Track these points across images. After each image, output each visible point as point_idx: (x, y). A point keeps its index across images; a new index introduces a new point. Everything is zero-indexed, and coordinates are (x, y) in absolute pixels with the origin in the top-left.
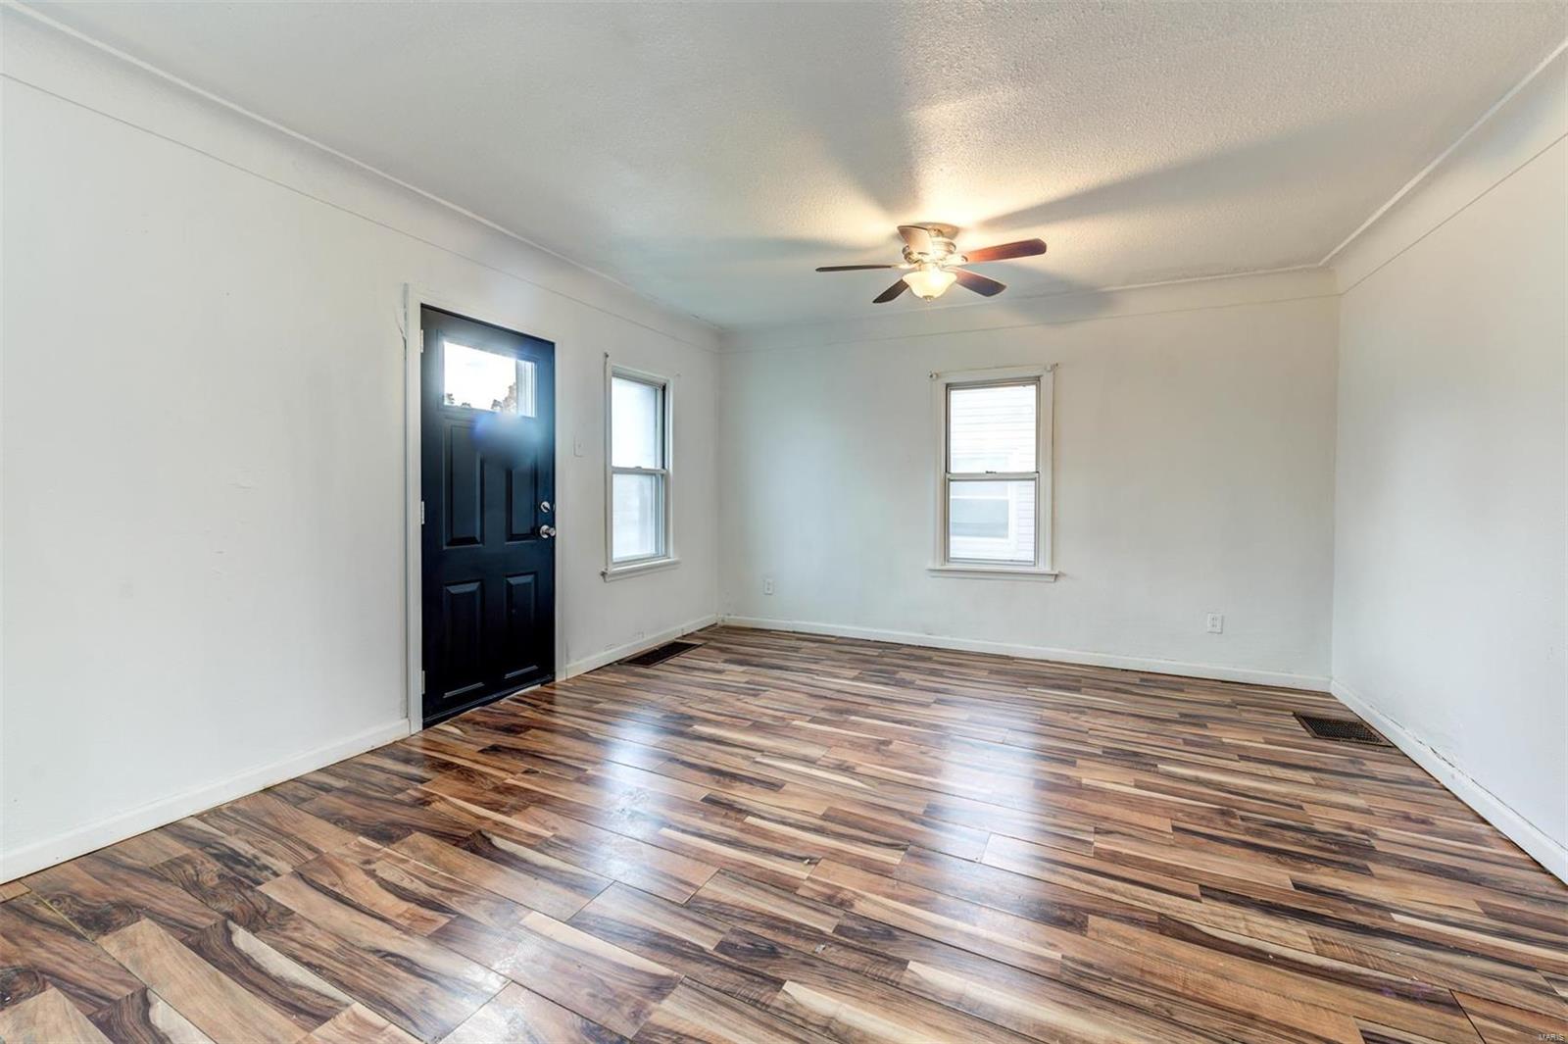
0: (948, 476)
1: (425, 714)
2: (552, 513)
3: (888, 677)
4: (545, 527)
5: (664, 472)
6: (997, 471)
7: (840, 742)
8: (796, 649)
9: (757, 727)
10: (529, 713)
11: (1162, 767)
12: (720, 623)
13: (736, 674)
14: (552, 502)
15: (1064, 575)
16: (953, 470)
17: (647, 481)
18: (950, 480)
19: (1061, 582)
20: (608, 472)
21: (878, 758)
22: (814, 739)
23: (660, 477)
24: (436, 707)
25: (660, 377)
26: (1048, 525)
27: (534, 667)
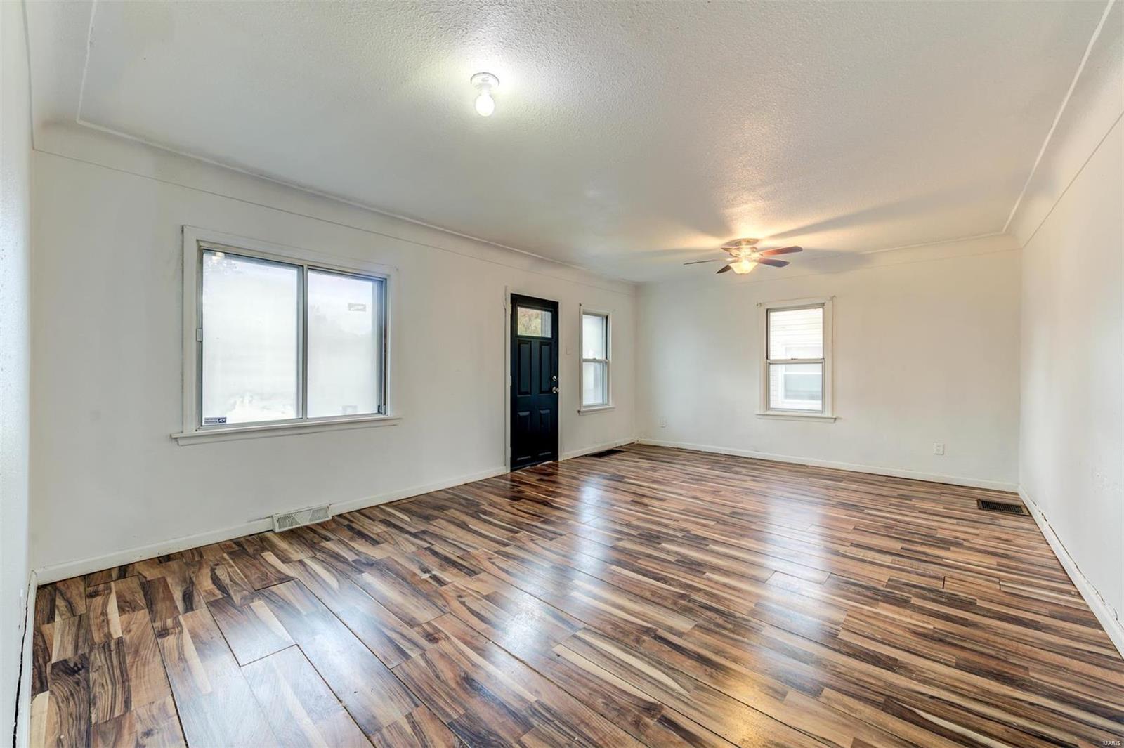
0: (768, 361)
1: (511, 466)
2: (557, 381)
3: (729, 470)
4: (554, 388)
5: (607, 361)
6: (799, 358)
7: (695, 490)
8: (678, 456)
9: (654, 482)
10: (551, 470)
11: (866, 511)
12: (636, 443)
13: (645, 463)
14: (557, 377)
15: (841, 419)
16: (772, 358)
17: (598, 365)
18: (770, 364)
19: (838, 421)
20: (580, 362)
21: (713, 496)
22: (682, 487)
23: (605, 363)
24: (515, 465)
25: (604, 312)
26: (829, 391)
27: (550, 453)
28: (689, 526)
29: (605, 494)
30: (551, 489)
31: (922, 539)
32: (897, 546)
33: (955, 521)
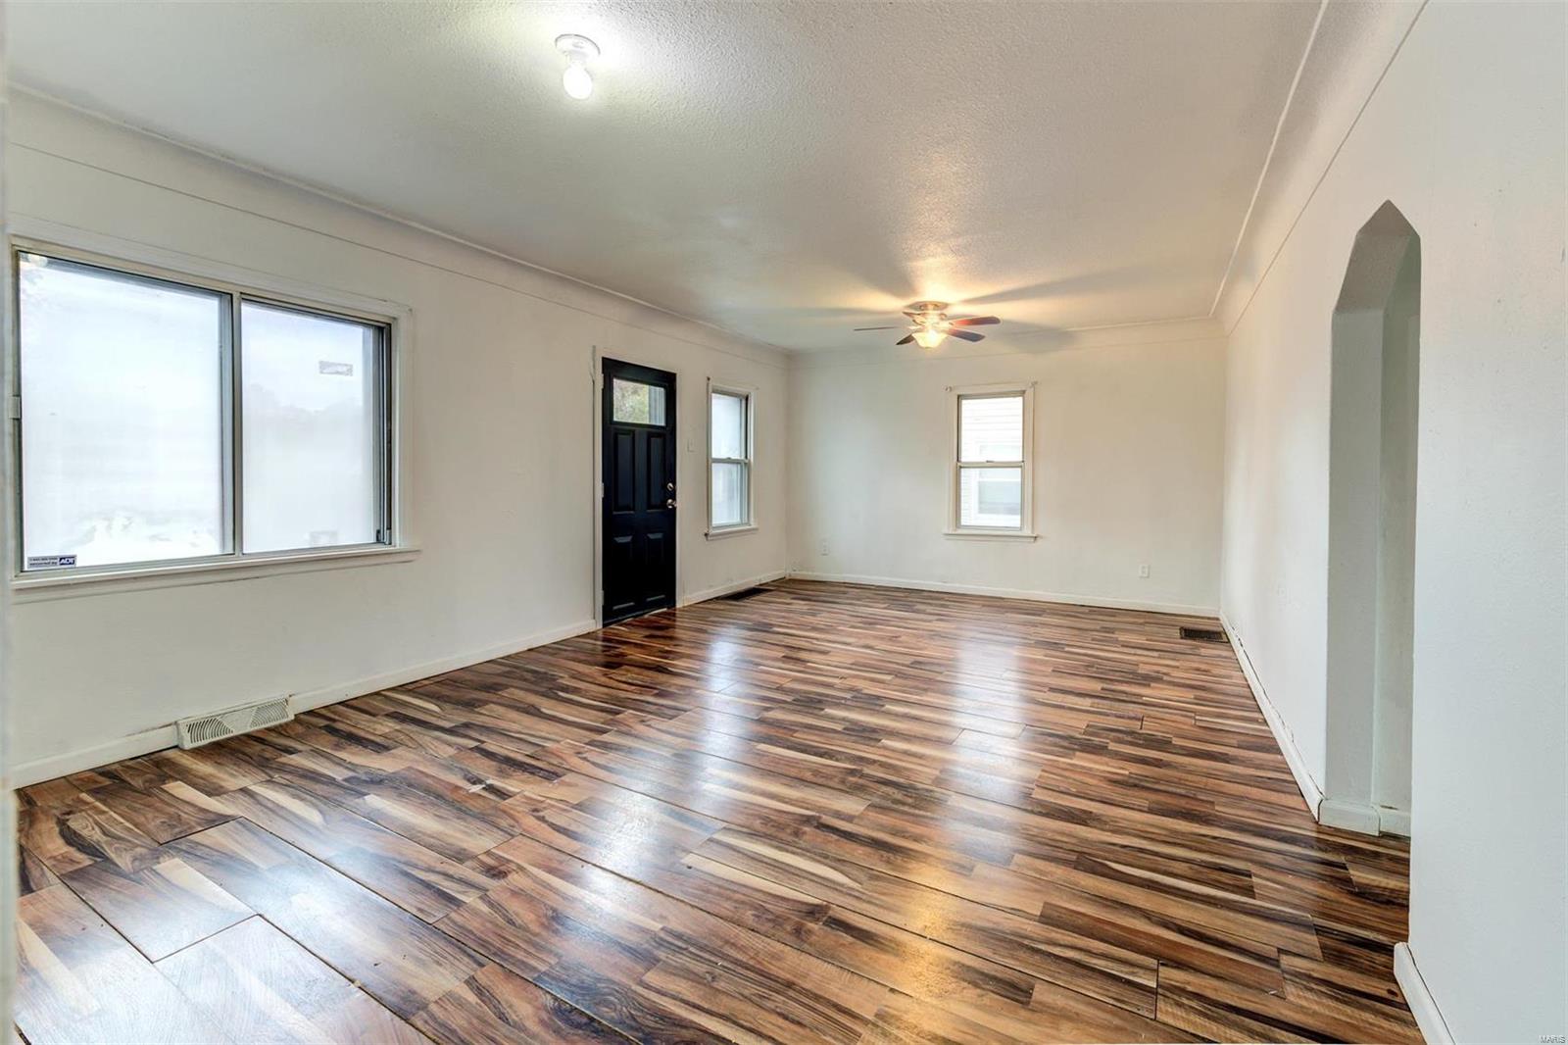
0: (959, 464)
1: (604, 620)
2: (674, 490)
3: (910, 609)
4: (670, 501)
5: (747, 461)
6: (995, 460)
7: (866, 637)
8: (845, 593)
9: (814, 629)
10: (665, 622)
11: (1067, 649)
12: (788, 578)
13: (800, 605)
14: (674, 483)
15: (1042, 538)
16: (964, 458)
17: (735, 469)
18: (961, 467)
19: (1039, 541)
20: (709, 462)
21: (890, 643)
22: (850, 635)
23: (744, 465)
24: (609, 615)
25: (743, 390)
26: (1030, 503)
27: (663, 596)
28: (860, 684)
29: (747, 650)
30: (667, 648)
31: (1122, 677)
32: (1096, 686)
33: (1156, 654)
